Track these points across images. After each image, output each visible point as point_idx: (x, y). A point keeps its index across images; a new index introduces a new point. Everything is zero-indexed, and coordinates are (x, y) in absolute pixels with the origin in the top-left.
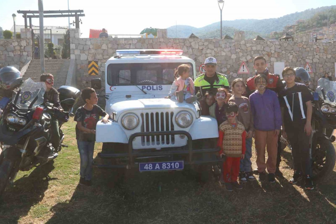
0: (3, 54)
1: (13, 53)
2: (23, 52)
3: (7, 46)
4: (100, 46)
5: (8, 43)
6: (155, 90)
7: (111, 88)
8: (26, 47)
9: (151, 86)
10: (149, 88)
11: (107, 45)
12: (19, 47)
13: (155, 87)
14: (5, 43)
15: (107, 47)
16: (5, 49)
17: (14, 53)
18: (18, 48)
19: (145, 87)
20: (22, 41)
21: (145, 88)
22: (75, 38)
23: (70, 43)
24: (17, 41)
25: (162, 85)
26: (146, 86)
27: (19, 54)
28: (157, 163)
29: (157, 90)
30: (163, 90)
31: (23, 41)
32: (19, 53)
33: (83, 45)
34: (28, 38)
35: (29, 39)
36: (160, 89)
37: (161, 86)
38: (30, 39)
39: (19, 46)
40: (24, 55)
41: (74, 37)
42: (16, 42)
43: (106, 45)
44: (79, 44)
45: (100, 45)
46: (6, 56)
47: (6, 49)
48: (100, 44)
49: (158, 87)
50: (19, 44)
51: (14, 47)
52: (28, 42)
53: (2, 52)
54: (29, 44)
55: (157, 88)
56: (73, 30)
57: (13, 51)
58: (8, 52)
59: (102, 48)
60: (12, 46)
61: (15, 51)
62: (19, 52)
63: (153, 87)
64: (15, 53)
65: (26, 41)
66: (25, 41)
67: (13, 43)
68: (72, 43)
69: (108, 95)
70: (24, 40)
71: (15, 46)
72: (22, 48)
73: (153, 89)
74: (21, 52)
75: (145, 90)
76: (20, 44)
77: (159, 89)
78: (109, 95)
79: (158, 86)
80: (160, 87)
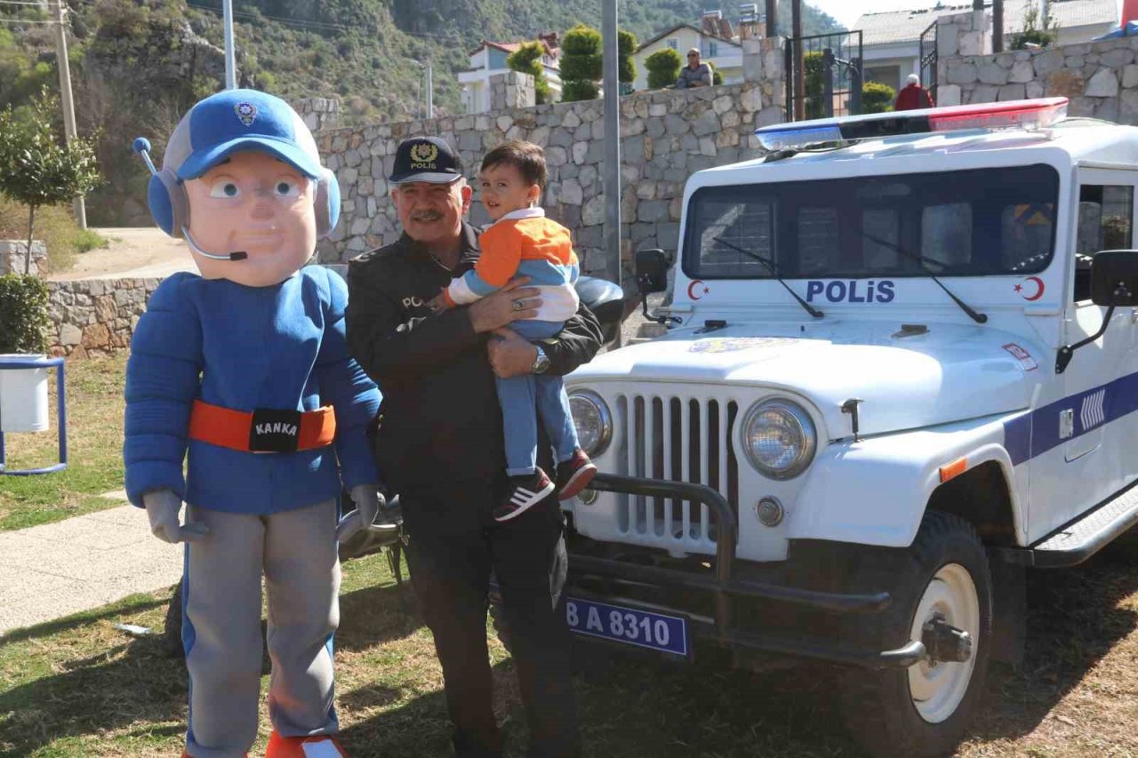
0: (680, 150)
1: (715, 143)
2: (747, 134)
3: (694, 117)
4: (1081, 83)
5: (698, 102)
6: (861, 300)
7: (693, 290)
8: (758, 116)
9: (847, 282)
10: (836, 292)
11: (1116, 72)
12: (736, 116)
13: (862, 286)
14: (689, 104)
15: (1114, 82)
16: (688, 128)
17: (718, 141)
18: (731, 120)
19: (821, 286)
20: (746, 91)
21: (820, 291)
22: (962, 57)
23: (939, 81)
24: (728, 93)
25: (894, 280)
26: (826, 282)
27: (735, 146)
28: (594, 606)
29: (870, 299)
30: (894, 301)
31: (750, 92)
32: (735, 142)
33: (995, 85)
34: (770, 75)
35: (771, 82)
36: (885, 296)
37: (891, 284)
38: (777, 83)
39: (738, 112)
40: (752, 149)
41: (958, 52)
42: (727, 98)
43: (1113, 75)
44: (978, 81)
45: (1077, 80)
46: (689, 155)
47: (691, 129)
48: (1078, 74)
49: (875, 287)
50: (738, 106)
51: (719, 118)
52: (770, 93)
53: (678, 141)
54: (771, 100)
55: (870, 291)
56: (952, 22)
57: (713, 135)
58: (698, 138)
59: (1089, 93)
60: (710, 115)
61: (720, 135)
62: (736, 137)
63: (853, 286)
64: (722, 141)
65: (762, 92)
66: (757, 89)
67: (714, 102)
68: (948, 83)
69: (677, 315)
70: (753, 88)
71: (721, 115)
72: (748, 119)
73: (853, 299)
74: (740, 135)
75: (820, 300)
76: (741, 105)
77: (880, 299)
78: (682, 316)
79: (877, 281)
80: (886, 286)
